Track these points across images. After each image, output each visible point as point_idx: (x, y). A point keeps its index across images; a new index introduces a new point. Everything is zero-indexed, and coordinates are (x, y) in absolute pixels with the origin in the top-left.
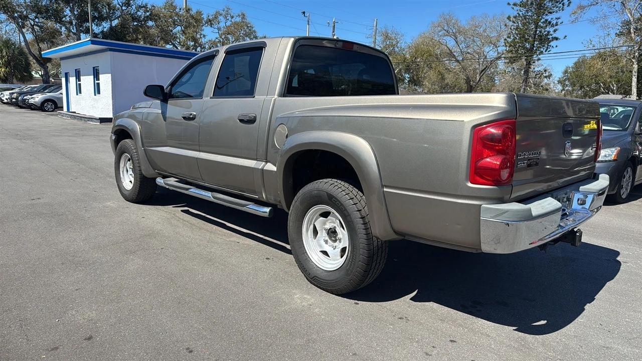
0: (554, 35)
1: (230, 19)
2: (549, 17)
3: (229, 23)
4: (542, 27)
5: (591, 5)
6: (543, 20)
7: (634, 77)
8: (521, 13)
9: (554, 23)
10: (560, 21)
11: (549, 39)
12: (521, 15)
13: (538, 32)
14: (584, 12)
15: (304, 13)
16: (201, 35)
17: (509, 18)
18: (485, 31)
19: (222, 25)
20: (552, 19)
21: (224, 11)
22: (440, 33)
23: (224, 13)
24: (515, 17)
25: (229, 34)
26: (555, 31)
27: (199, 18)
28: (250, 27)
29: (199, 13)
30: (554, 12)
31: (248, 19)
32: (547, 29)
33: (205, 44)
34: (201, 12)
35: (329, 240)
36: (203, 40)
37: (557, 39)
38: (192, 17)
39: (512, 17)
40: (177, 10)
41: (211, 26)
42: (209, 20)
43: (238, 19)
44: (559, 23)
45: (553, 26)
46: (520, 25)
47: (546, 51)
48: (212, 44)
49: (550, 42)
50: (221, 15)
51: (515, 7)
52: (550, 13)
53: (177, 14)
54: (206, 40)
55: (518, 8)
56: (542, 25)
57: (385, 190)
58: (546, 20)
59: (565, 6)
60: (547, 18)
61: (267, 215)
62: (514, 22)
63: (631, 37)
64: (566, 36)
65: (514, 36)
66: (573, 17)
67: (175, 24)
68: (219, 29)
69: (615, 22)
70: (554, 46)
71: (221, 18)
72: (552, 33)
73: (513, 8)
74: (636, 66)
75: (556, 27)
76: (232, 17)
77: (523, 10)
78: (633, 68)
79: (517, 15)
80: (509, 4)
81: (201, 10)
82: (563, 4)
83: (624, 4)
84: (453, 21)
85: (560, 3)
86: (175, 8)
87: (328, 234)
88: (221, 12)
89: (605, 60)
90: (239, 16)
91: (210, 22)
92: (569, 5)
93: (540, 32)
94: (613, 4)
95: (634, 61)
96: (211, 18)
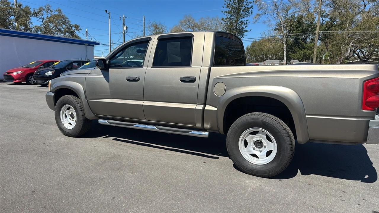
0: (245, 29)
1: (50, 13)
2: (243, 19)
3: (49, 16)
4: (240, 25)
5: (263, 14)
6: (239, 21)
7: (284, 51)
8: (228, 17)
9: (245, 23)
10: (248, 22)
11: (243, 31)
12: (229, 18)
13: (237, 27)
14: (260, 17)
15: (106, 11)
16: (29, 22)
17: (223, 19)
18: (208, 26)
19: (45, 16)
20: (244, 21)
21: (45, 7)
22: (185, 27)
23: (45, 9)
24: (226, 19)
25: (50, 22)
26: (246, 27)
27: (28, 11)
28: (66, 18)
29: (28, 8)
30: (245, 17)
31: (63, 13)
32: (242, 26)
33: (32, 28)
34: (29, 7)
35: (255, 147)
36: (30, 26)
37: (247, 31)
38: (23, 10)
39: (224, 19)
40: (11, 5)
41: (37, 17)
42: (35, 13)
43: (56, 13)
44: (247, 23)
45: (245, 24)
46: (229, 23)
47: (242, 37)
48: (37, 28)
49: (244, 32)
50: (43, 10)
51: (225, 13)
52: (243, 17)
53: (11, 8)
54: (32, 26)
55: (227, 14)
56: (239, 23)
57: (307, 116)
58: (242, 21)
59: (250, 14)
60: (242, 20)
61: (207, 136)
62: (225, 22)
63: (282, 31)
64: (251, 30)
65: (226, 29)
66: (255, 20)
67: (10, 14)
68: (43, 19)
69: (274, 23)
70: (246, 35)
71: (44, 12)
72: (244, 28)
73: (224, 14)
74: (285, 46)
75: (246, 25)
76: (52, 12)
77: (230, 15)
78: (284, 47)
79: (227, 18)
80: (222, 11)
81: (29, 6)
82: (249, 13)
83: (278, 15)
84: (192, 20)
85: (247, 12)
86: (9, 4)
87: (255, 144)
88: (44, 8)
89: (271, 43)
90: (57, 11)
91: (36, 14)
92: (252, 14)
93: (239, 27)
94: (273, 14)
95: (284, 43)
96: (36, 11)
